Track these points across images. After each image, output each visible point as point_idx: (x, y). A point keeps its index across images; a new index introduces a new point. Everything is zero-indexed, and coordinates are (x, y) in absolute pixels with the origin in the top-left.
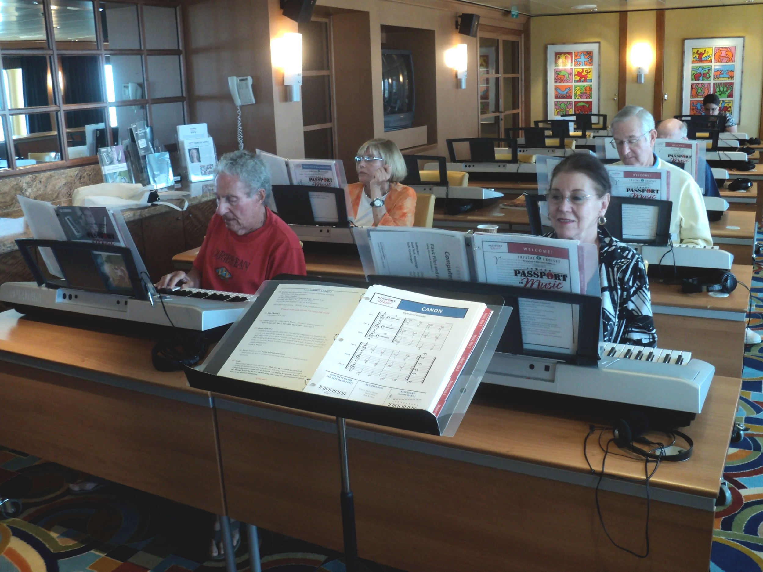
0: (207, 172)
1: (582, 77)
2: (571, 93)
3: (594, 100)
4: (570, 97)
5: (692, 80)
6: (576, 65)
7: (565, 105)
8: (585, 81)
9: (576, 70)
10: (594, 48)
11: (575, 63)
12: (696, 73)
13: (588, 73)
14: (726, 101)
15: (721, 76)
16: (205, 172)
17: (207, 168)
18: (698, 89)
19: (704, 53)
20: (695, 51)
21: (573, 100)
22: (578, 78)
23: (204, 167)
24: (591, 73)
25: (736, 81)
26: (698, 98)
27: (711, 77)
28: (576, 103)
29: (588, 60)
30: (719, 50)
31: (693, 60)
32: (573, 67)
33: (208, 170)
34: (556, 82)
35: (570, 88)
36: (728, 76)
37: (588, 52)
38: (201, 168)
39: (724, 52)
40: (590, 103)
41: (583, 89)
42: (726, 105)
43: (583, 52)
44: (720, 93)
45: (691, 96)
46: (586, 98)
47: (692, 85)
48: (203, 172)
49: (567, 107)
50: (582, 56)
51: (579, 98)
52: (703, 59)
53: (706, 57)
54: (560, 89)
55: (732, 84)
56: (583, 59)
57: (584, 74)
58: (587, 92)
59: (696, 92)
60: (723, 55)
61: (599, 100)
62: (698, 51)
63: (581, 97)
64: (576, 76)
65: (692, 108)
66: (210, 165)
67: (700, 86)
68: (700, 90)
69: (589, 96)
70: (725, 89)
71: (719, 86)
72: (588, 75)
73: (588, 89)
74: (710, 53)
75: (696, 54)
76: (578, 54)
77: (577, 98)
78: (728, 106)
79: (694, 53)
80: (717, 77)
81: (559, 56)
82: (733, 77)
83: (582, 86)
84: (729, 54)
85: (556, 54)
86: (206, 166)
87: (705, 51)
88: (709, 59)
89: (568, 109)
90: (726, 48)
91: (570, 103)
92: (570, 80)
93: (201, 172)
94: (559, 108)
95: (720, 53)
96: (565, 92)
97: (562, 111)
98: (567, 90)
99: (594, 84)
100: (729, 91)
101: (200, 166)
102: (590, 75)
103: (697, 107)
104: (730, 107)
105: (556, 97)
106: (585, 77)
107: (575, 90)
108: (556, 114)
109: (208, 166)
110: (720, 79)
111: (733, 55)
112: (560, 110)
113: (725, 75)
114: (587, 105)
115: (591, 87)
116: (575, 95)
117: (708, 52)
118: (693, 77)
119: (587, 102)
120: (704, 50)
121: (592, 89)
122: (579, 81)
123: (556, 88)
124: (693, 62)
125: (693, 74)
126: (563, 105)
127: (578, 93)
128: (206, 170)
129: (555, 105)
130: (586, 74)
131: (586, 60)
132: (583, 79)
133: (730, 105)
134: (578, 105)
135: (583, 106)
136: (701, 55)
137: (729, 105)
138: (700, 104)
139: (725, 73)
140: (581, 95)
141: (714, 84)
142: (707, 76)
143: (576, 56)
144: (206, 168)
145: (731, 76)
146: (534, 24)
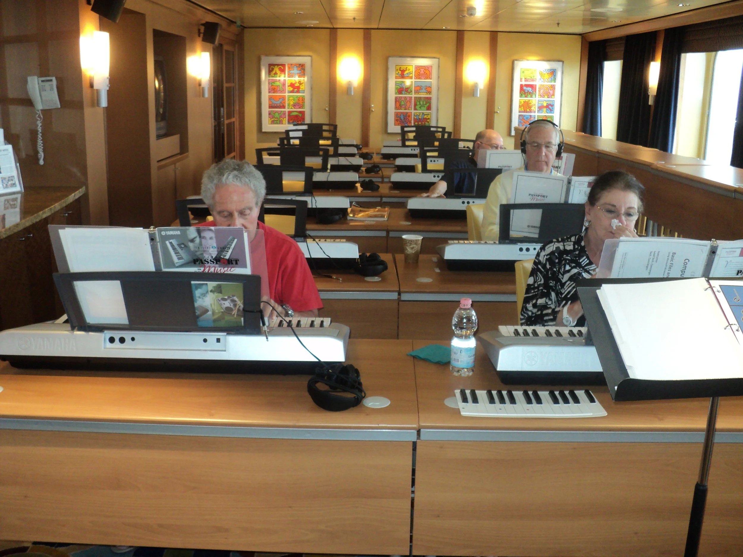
0: (8, 184)
1: (295, 88)
2: (284, 103)
3: (307, 109)
4: (284, 107)
5: (396, 94)
6: (289, 77)
7: (279, 114)
8: (298, 92)
9: (289, 81)
10: (305, 60)
11: (289, 74)
12: (399, 87)
13: (300, 84)
14: (425, 114)
15: (420, 91)
16: (6, 185)
17: (9, 180)
18: (401, 102)
19: (406, 70)
20: (398, 68)
21: (287, 110)
22: (291, 89)
23: (5, 179)
24: (303, 84)
25: (434, 96)
26: (401, 110)
27: (412, 91)
28: (290, 112)
29: (301, 72)
30: (418, 68)
31: (397, 75)
32: (287, 78)
33: (10, 183)
34: (269, 92)
35: (284, 98)
36: (426, 91)
37: (300, 64)
38: (2, 180)
39: (422, 70)
40: (303, 113)
41: (296, 99)
42: (425, 117)
43: (296, 65)
44: (420, 106)
45: (395, 108)
46: (299, 108)
47: (396, 98)
48: (5, 185)
49: (281, 117)
50: (295, 68)
51: (293, 108)
52: (405, 75)
53: (408, 74)
54: (273, 99)
55: (430, 99)
56: (295, 71)
57: (297, 85)
58: (300, 103)
59: (400, 104)
60: (422, 72)
61: (311, 110)
62: (400, 68)
63: (294, 107)
64: (290, 87)
65: (396, 118)
66: (11, 177)
67: (403, 99)
68: (403, 103)
69: (302, 106)
70: (424, 103)
71: (419, 100)
72: (301, 86)
73: (301, 99)
74: (411, 70)
75: (399, 71)
76: (291, 66)
77: (290, 108)
78: (427, 118)
79: (397, 70)
80: (417, 92)
81: (273, 67)
82: (431, 92)
83: (295, 96)
84: (427, 72)
85: (270, 65)
86: (7, 178)
87: (407, 68)
88: (410, 76)
89: (282, 119)
90: (424, 66)
91: (284, 113)
92: (283, 91)
93: (3, 185)
94: (273, 117)
95: (420, 71)
96: (278, 102)
97: (276, 121)
98: (281, 100)
99: (307, 95)
100: (428, 105)
101: (1, 178)
102: (302, 86)
103: (400, 118)
104: (429, 119)
105: (270, 107)
106: (298, 88)
107: (289, 100)
108: (270, 123)
109: (9, 177)
110: (420, 93)
111: (430, 73)
112: (274, 119)
113: (424, 90)
114: (300, 115)
115: (304, 97)
116: (288, 105)
117: (409, 70)
118: (397, 92)
119: (300, 112)
120: (405, 67)
121: (304, 99)
122: (292, 92)
123: (270, 98)
124: (396, 78)
125: (396, 88)
126: (277, 114)
127: (292, 103)
128: (8, 183)
129: (269, 114)
130: (298, 85)
131: (298, 72)
132: (296, 90)
133: (429, 117)
134: (291, 114)
135: (297, 116)
136: (403, 71)
137: (427, 116)
138: (403, 115)
139: (424, 89)
140: (294, 106)
141: (415, 97)
142: (409, 91)
143: (289, 68)
144: (7, 180)
145: (429, 91)
146: (248, 35)
